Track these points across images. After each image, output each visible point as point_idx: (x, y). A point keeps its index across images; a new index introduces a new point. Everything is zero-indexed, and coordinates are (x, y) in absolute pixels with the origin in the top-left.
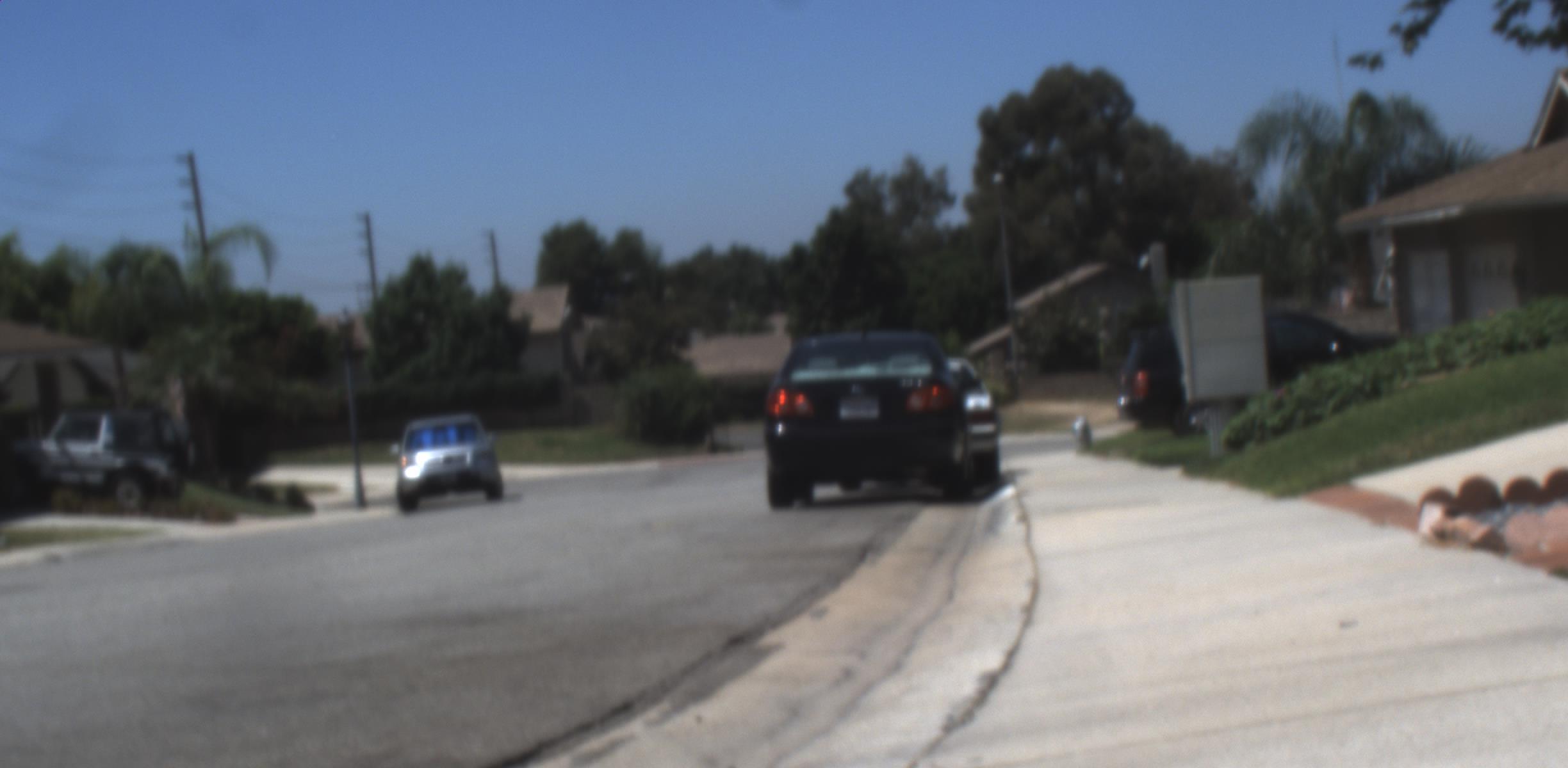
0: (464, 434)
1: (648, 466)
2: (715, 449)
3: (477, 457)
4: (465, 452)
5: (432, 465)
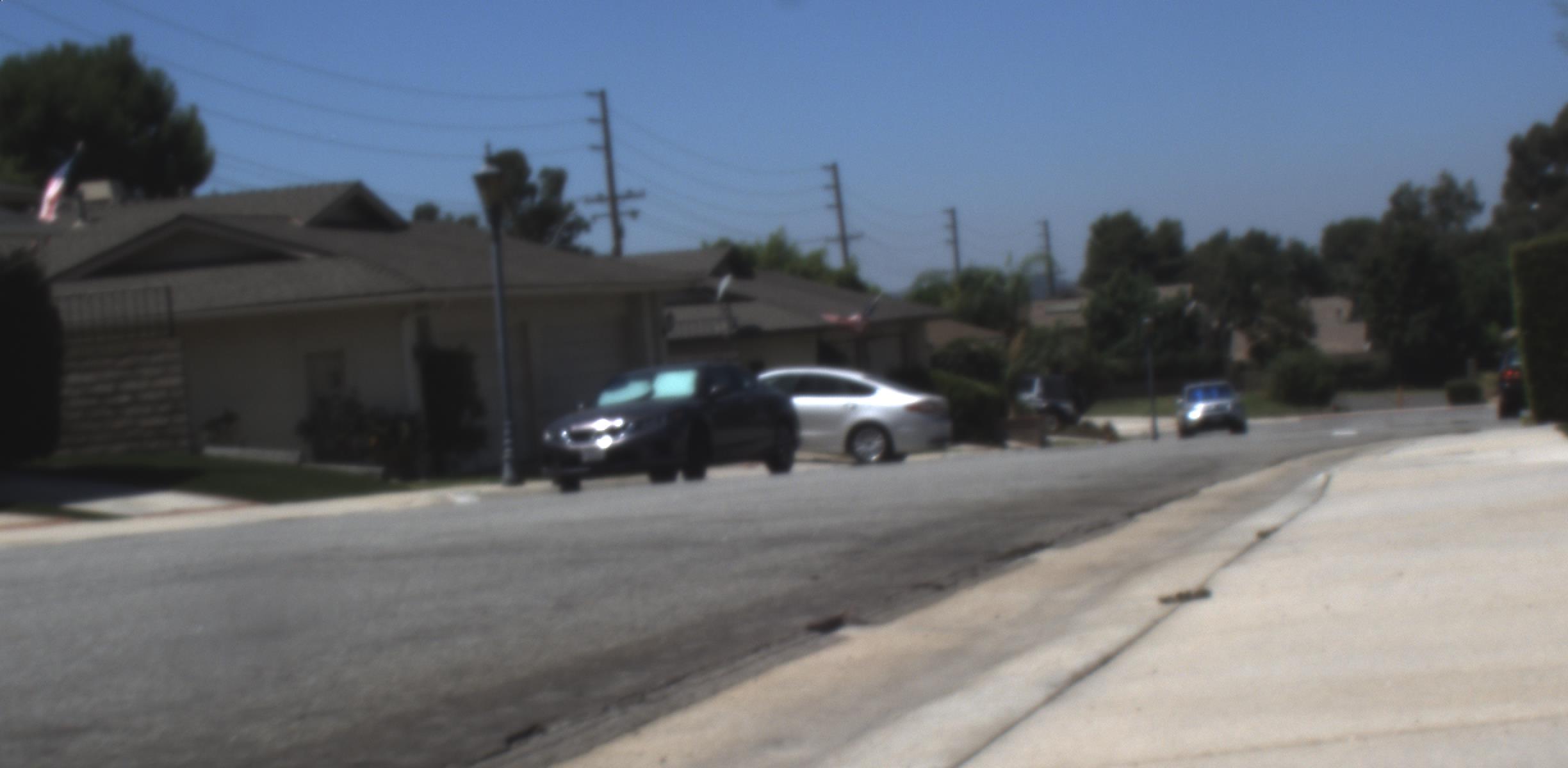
0: (1222, 392)
1: (1293, 420)
2: (1338, 409)
3: (1237, 406)
4: (1227, 403)
5: (1207, 411)
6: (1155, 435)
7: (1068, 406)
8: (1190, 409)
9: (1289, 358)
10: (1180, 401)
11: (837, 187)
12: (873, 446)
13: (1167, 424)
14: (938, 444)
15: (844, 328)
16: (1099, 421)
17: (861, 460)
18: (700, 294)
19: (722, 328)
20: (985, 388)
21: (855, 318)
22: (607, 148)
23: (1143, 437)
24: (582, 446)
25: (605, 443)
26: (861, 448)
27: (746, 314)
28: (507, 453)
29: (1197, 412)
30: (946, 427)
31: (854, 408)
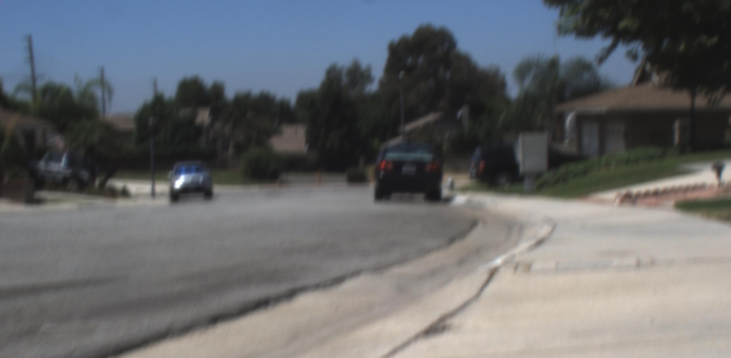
0: (198, 170)
4: (200, 178)
5: (186, 182)
6: (153, 194)
7: (85, 175)
9: (254, 151)
10: (170, 173)
11: (30, 48)
13: (162, 187)
23: (145, 195)
29: (179, 182)
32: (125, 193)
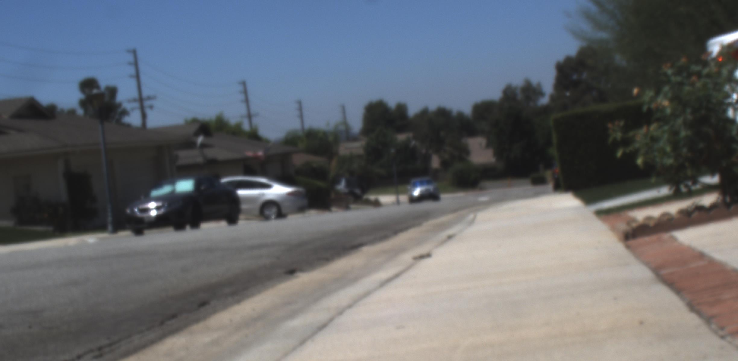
0: (428, 182)
1: (460, 194)
2: (482, 189)
4: (431, 188)
5: (421, 191)
6: (398, 202)
7: (358, 191)
8: (413, 190)
9: (458, 166)
10: (409, 187)
11: (245, 92)
12: (273, 211)
13: (404, 198)
14: (301, 209)
15: (256, 158)
16: (372, 197)
17: (267, 218)
18: (189, 144)
19: (200, 160)
20: (321, 184)
21: (260, 153)
22: (137, 76)
23: (393, 204)
24: (144, 215)
25: (154, 213)
26: (267, 212)
27: (211, 153)
28: (110, 219)
29: (417, 192)
30: (305, 202)
31: (263, 195)
32: (377, 204)
